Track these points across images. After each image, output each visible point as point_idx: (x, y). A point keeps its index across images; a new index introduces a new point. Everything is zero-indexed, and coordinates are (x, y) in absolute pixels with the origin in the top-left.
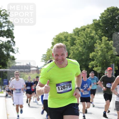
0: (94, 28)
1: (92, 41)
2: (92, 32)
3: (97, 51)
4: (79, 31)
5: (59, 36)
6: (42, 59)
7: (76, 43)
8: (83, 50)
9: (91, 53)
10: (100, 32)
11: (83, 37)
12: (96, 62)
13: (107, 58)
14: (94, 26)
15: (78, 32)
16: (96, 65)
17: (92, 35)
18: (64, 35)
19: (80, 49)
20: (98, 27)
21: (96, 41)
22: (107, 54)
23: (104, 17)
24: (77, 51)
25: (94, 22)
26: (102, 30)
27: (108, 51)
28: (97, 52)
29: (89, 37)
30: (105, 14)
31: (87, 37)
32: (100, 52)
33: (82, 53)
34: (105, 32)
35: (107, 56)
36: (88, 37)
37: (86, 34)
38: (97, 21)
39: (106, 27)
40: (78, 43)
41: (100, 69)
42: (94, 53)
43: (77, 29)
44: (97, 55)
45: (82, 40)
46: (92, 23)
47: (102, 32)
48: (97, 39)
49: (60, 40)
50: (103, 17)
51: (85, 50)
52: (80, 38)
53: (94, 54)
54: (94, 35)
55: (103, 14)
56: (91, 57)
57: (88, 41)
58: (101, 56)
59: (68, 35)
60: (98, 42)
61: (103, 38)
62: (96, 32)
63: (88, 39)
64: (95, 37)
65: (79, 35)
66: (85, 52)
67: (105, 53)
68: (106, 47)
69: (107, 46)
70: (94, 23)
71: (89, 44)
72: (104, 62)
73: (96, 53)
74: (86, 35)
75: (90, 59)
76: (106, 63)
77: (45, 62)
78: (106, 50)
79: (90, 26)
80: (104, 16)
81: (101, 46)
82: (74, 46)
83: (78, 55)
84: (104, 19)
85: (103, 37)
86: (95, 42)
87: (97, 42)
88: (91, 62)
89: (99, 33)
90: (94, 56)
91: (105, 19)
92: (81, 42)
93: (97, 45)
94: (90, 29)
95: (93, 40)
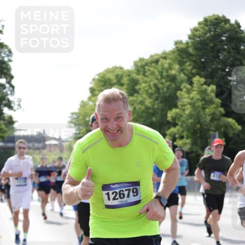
0: (176, 59)
1: (173, 85)
2: (173, 67)
3: (182, 106)
4: (146, 64)
5: (104, 75)
6: (69, 122)
7: (140, 89)
8: (155, 104)
9: (171, 109)
10: (188, 66)
11: (153, 77)
12: (181, 130)
13: (202, 121)
14: (178, 55)
15: (143, 67)
16: (180, 134)
17: (173, 72)
18: (114, 72)
19: (148, 102)
20: (184, 56)
21: (181, 84)
22: (204, 112)
23: (198, 35)
24: (142, 105)
25: (177, 47)
26: (192, 63)
27: (206, 106)
28: (183, 108)
29: (166, 78)
30: (200, 31)
31: (162, 77)
32: (188, 109)
33: (151, 111)
34: (199, 68)
35: (204, 116)
36: (164, 78)
37: (160, 70)
38: (183, 43)
39: (202, 56)
40: (144, 90)
41: (188, 144)
42: (177, 110)
43: (141, 60)
44: (183, 114)
45: (152, 83)
46: (174, 49)
47: (194, 68)
48: (182, 82)
49: (107, 84)
50: (195, 36)
51: (158, 104)
52: (148, 78)
53: (176, 113)
54: (178, 74)
55: (196, 30)
56: (169, 119)
57: (163, 85)
58: (190, 116)
59: (123, 72)
60: (185, 87)
61: (196, 79)
62: (181, 67)
63: (164, 80)
64: (178, 77)
65: (146, 72)
66: (157, 108)
67: (199, 111)
68: (200, 98)
69: (203, 96)
70: (176, 49)
71: (166, 92)
72: (198, 128)
73: (181, 111)
74: (161, 73)
75: (168, 122)
76: (201, 132)
77: (75, 127)
78: (200, 104)
79: (169, 54)
80: (197, 33)
81: (191, 96)
82: (136, 95)
83: (144, 115)
84: (198, 39)
85: (195, 77)
86: (179, 88)
87: (182, 87)
88: (169, 128)
89: (187, 70)
90: (176, 117)
91: (201, 41)
92: (151, 88)
93: (183, 93)
94: (168, 61)
95: (175, 83)
